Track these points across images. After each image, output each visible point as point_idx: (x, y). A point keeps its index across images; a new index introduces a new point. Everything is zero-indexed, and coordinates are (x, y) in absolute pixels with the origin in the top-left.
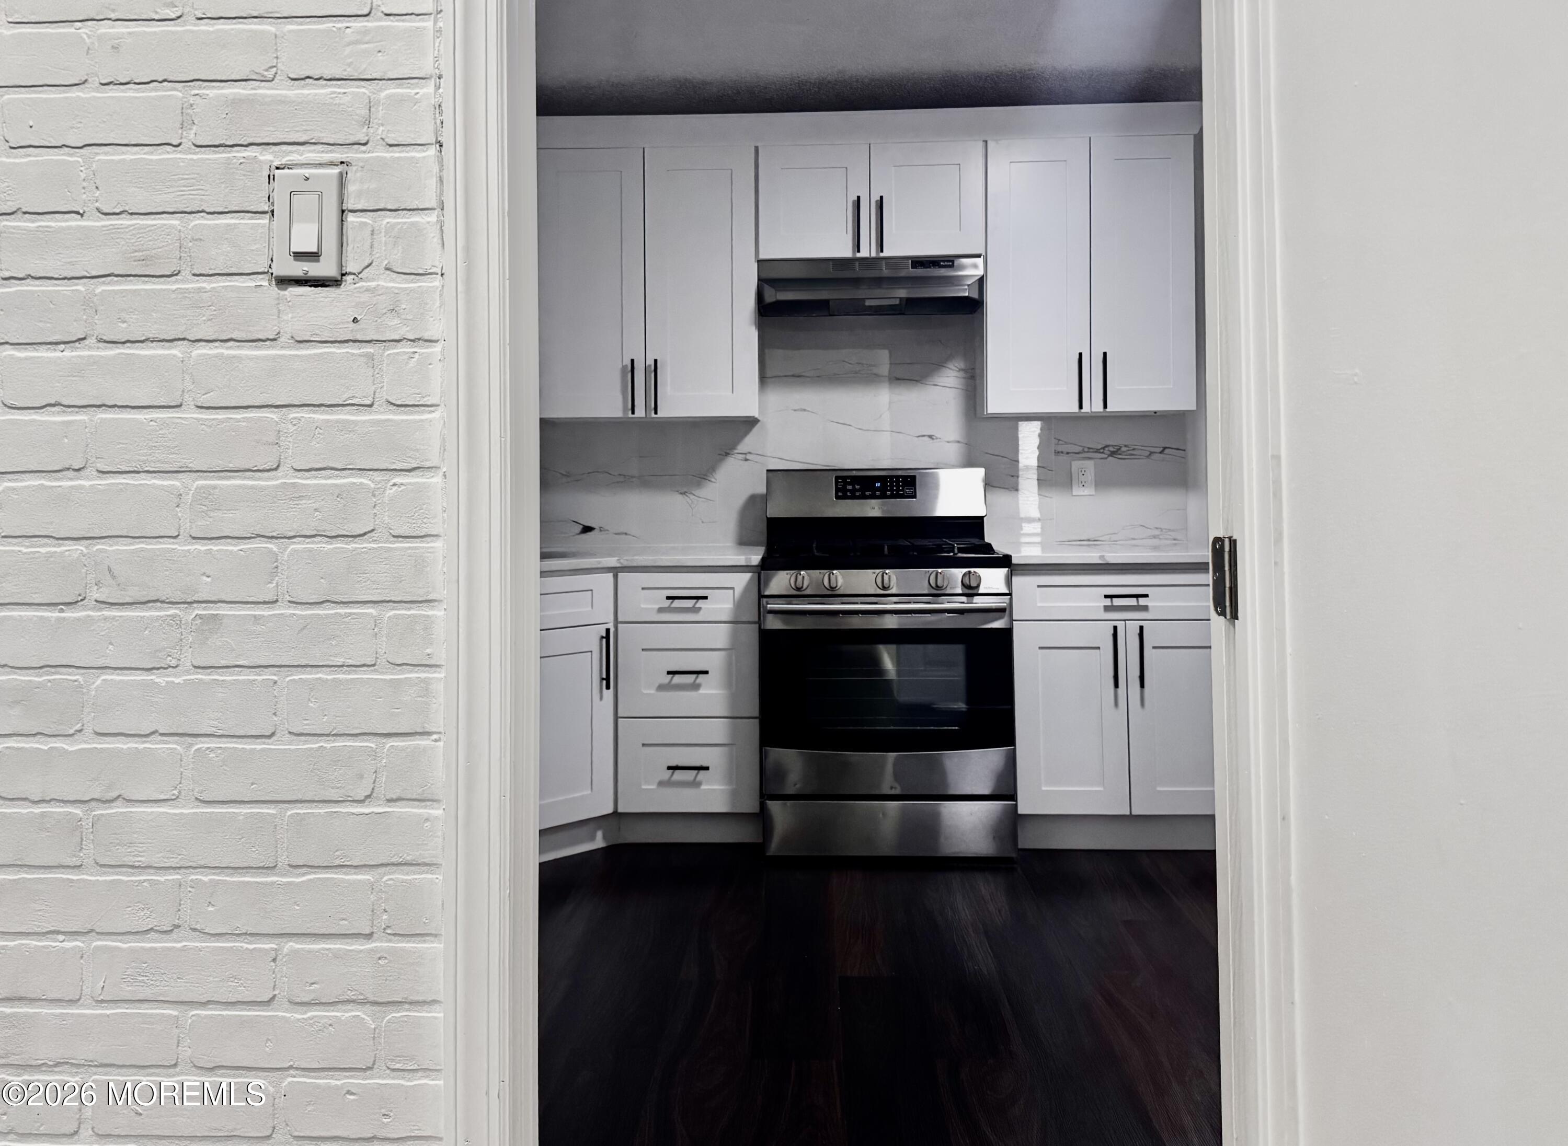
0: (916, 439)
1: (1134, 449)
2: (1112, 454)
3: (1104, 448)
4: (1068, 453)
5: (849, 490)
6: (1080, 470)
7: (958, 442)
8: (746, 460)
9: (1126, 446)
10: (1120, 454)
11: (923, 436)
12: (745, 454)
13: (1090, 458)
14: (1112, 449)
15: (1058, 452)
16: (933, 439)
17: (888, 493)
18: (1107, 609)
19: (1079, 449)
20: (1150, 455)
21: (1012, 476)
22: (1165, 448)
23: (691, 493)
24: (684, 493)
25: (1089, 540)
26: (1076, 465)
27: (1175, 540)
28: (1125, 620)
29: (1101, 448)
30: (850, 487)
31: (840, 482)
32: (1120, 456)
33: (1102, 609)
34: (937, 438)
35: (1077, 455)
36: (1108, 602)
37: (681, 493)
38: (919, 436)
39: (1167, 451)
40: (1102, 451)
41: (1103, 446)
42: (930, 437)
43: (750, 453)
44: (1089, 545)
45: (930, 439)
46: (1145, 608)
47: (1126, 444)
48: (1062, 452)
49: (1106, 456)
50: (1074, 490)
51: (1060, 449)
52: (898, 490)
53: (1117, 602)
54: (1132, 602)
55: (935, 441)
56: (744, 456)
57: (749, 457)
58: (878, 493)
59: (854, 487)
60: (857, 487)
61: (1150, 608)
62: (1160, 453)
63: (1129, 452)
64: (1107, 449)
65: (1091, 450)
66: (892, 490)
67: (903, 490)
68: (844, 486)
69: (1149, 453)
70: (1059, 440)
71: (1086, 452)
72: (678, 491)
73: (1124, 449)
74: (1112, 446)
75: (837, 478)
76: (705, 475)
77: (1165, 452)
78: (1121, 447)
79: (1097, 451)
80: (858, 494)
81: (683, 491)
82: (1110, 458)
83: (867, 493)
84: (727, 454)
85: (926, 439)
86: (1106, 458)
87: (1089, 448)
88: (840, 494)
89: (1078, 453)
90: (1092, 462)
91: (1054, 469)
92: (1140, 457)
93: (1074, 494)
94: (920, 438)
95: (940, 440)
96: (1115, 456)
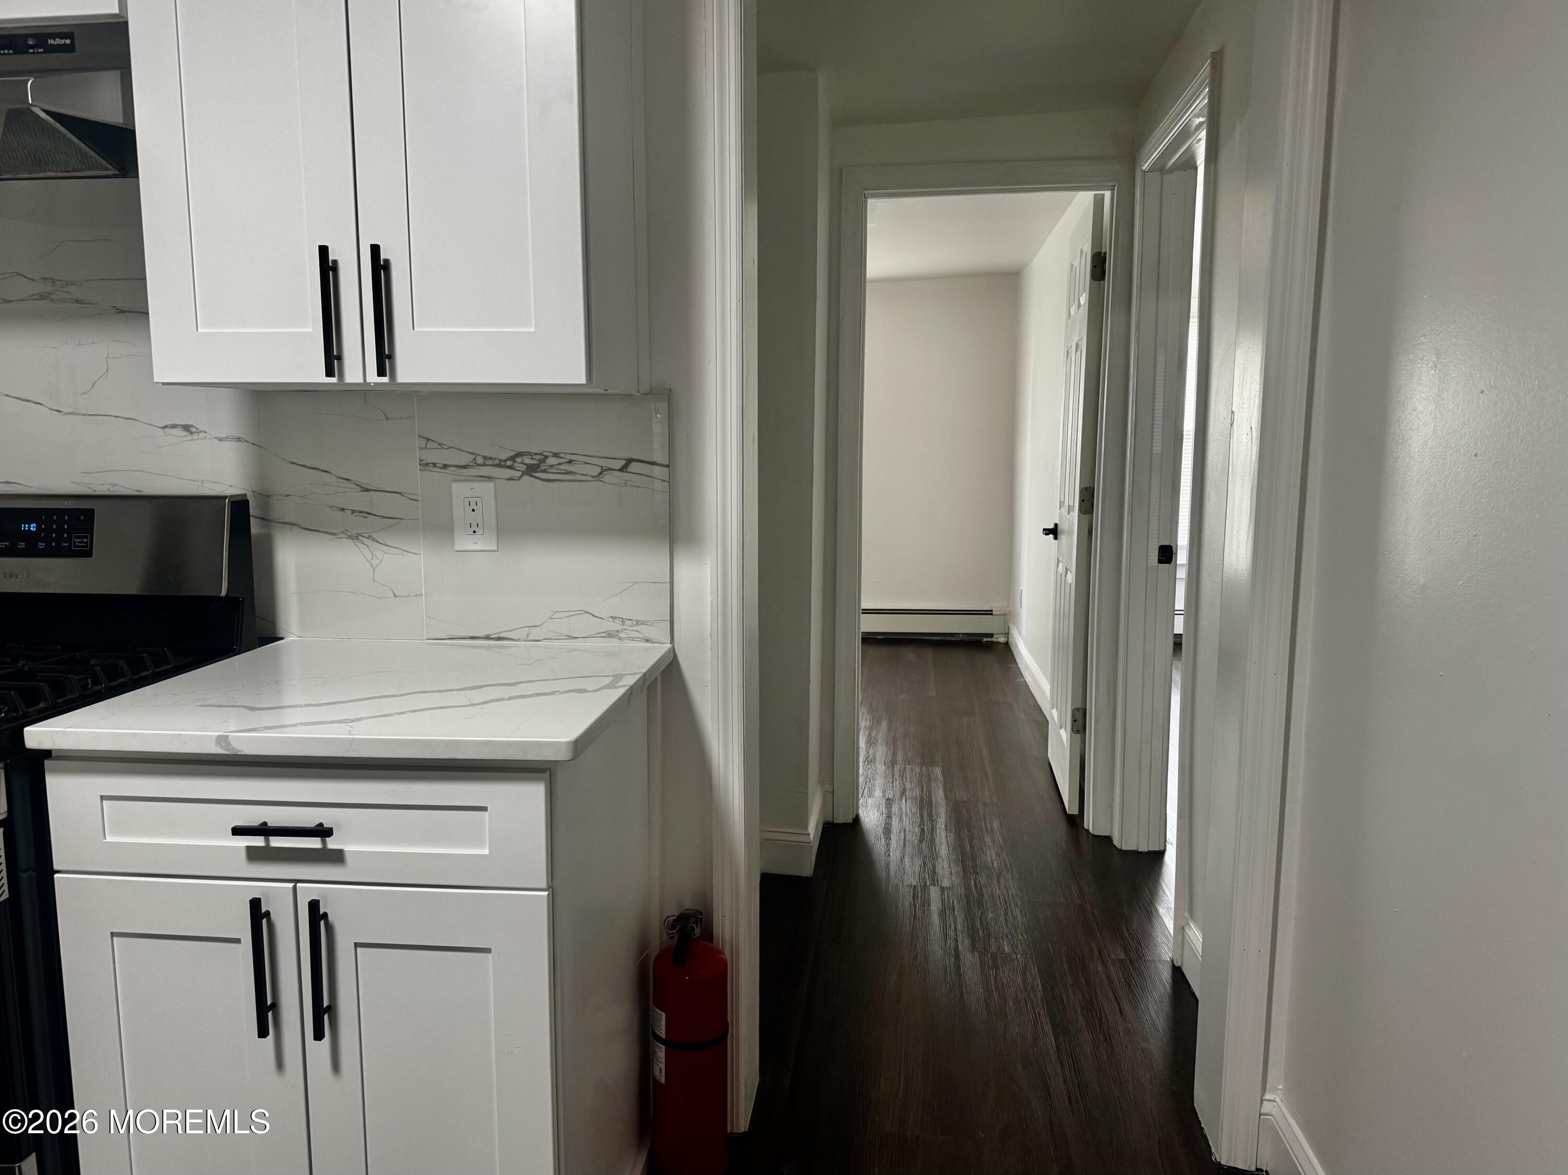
0: (161, 430)
1: (570, 462)
2: (531, 470)
3: (513, 458)
4: (445, 466)
6: (467, 500)
7: (239, 439)
9: (556, 455)
10: (544, 471)
11: (174, 426)
13: (489, 478)
14: (528, 460)
15: (427, 464)
16: (191, 433)
19: (465, 459)
20: (600, 474)
21: (343, 510)
22: (630, 461)
25: (488, 638)
26: (461, 490)
27: (647, 641)
28: (294, 881)
29: (509, 459)
32: (543, 476)
33: (235, 855)
34: (199, 432)
35: (463, 470)
38: (165, 427)
39: (634, 467)
40: (509, 463)
41: (513, 453)
42: (187, 428)
44: (488, 648)
45: (186, 433)
46: (337, 857)
47: (555, 451)
48: (434, 465)
49: (519, 474)
50: (455, 540)
51: (430, 457)
55: (195, 436)
61: (348, 858)
62: (621, 470)
63: (564, 467)
64: (519, 460)
65: (490, 462)
69: (599, 470)
70: (428, 440)
71: (477, 466)
73: (552, 461)
74: (529, 454)
77: (629, 469)
78: (546, 457)
79: (501, 464)
82: (526, 478)
85: (178, 432)
86: (520, 478)
87: (485, 458)
89: (465, 467)
90: (491, 485)
91: (419, 499)
92: (583, 478)
93: (458, 548)
94: (167, 430)
95: (204, 434)
96: (536, 475)
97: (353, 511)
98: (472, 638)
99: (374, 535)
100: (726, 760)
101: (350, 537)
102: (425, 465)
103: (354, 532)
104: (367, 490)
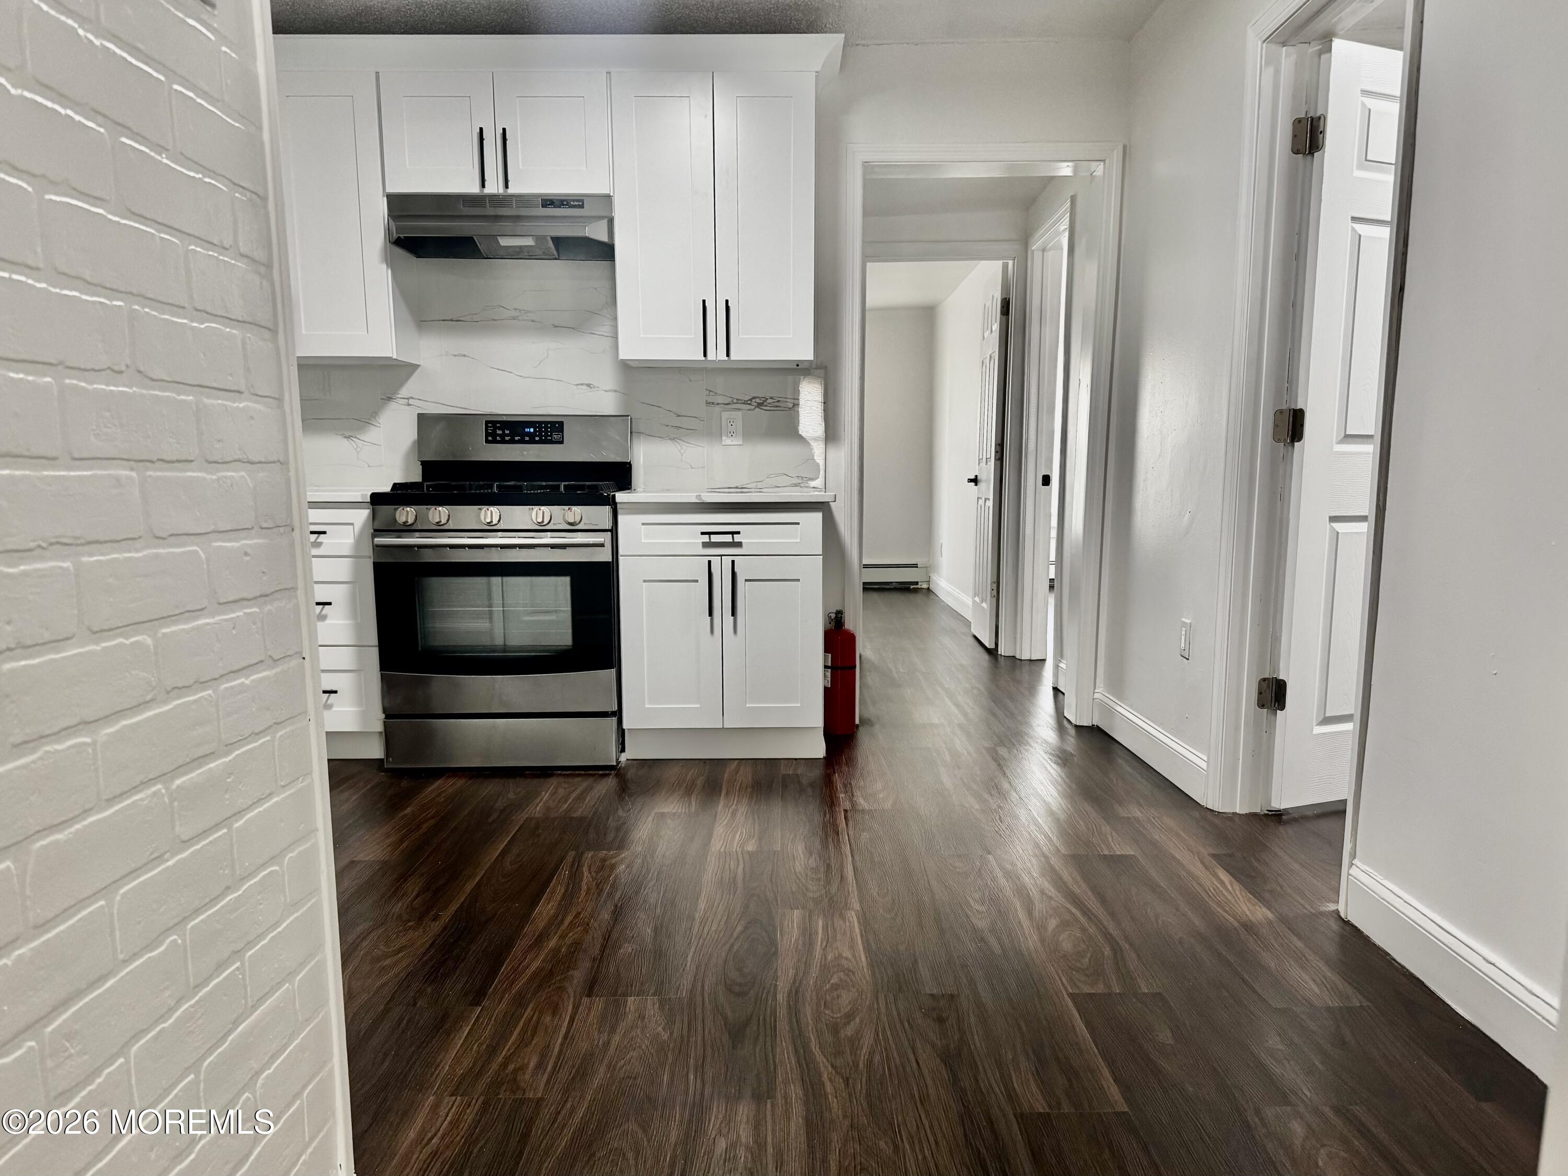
0: (575, 387)
1: (778, 401)
2: (760, 405)
3: (751, 400)
4: (718, 404)
5: (499, 435)
6: (729, 420)
7: (616, 391)
8: (409, 405)
9: (772, 398)
10: (766, 406)
11: (582, 384)
12: (408, 399)
13: (739, 410)
14: (758, 400)
15: (709, 403)
16: (591, 388)
17: (537, 439)
18: (706, 545)
19: (729, 400)
20: (792, 407)
21: (667, 426)
23: (355, 437)
24: (348, 437)
25: (737, 488)
26: (726, 415)
27: (814, 488)
28: (721, 556)
29: (749, 400)
30: (499, 432)
31: (490, 427)
32: (766, 408)
33: (701, 545)
34: (595, 387)
35: (726, 406)
36: (706, 538)
37: (345, 437)
38: (578, 385)
40: (749, 402)
41: (750, 398)
42: (588, 385)
43: (412, 398)
45: (588, 388)
46: (739, 545)
47: (772, 396)
48: (713, 403)
49: (754, 407)
50: (724, 438)
51: (711, 399)
52: (546, 436)
53: (715, 538)
54: (728, 538)
55: (593, 389)
56: (406, 401)
57: (411, 401)
58: (527, 439)
59: (504, 432)
60: (507, 432)
61: (744, 545)
63: (775, 404)
64: (754, 400)
65: (740, 402)
66: (540, 436)
67: (551, 436)
68: (494, 431)
69: (792, 405)
70: (710, 391)
71: (732, 403)
72: (341, 435)
73: (770, 401)
74: (758, 397)
75: (487, 422)
76: (369, 419)
78: (767, 399)
79: (745, 403)
80: (507, 438)
81: (347, 434)
82: (757, 409)
83: (517, 438)
84: (390, 399)
85: (584, 387)
86: (754, 409)
87: (737, 400)
88: (490, 438)
89: (727, 404)
90: (740, 413)
91: (705, 419)
92: (785, 409)
93: (724, 443)
94: (579, 387)
95: (597, 388)
96: (763, 408)
97: (672, 426)
98: (729, 488)
99: (682, 438)
100: (851, 545)
101: (671, 439)
102: (708, 403)
103: (672, 437)
104: (680, 416)
